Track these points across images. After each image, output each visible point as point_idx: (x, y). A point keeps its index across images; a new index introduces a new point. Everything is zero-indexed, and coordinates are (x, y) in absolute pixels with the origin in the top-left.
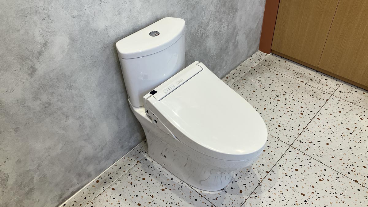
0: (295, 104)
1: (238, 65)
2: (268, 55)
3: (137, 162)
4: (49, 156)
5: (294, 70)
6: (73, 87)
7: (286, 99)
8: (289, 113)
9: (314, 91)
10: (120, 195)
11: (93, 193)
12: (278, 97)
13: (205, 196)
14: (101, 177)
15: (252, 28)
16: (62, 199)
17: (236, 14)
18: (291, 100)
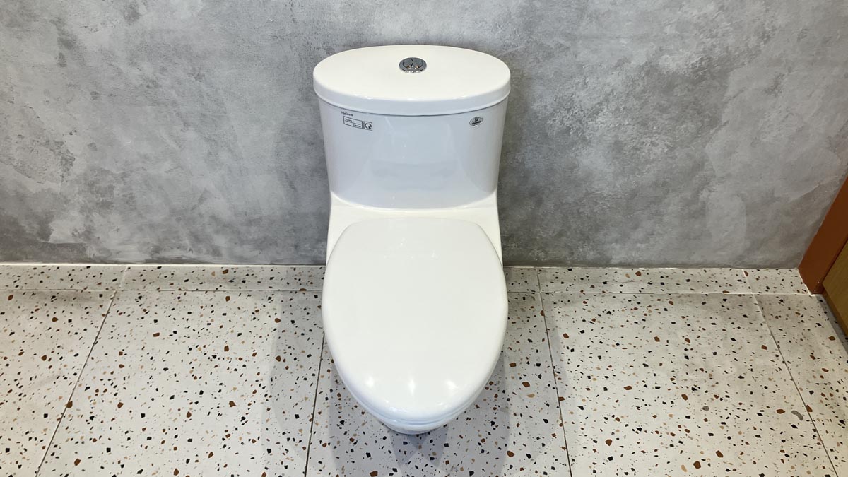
0: (711, 435)
1: (697, 265)
2: (809, 293)
3: (301, 290)
4: (145, 170)
5: (826, 371)
6: (203, 78)
7: (706, 408)
8: (668, 439)
9: (806, 451)
10: (224, 314)
11: (202, 281)
12: (693, 389)
13: (317, 424)
14: (237, 270)
15: (776, 195)
16: (158, 255)
17: (712, 132)
18: (715, 420)
